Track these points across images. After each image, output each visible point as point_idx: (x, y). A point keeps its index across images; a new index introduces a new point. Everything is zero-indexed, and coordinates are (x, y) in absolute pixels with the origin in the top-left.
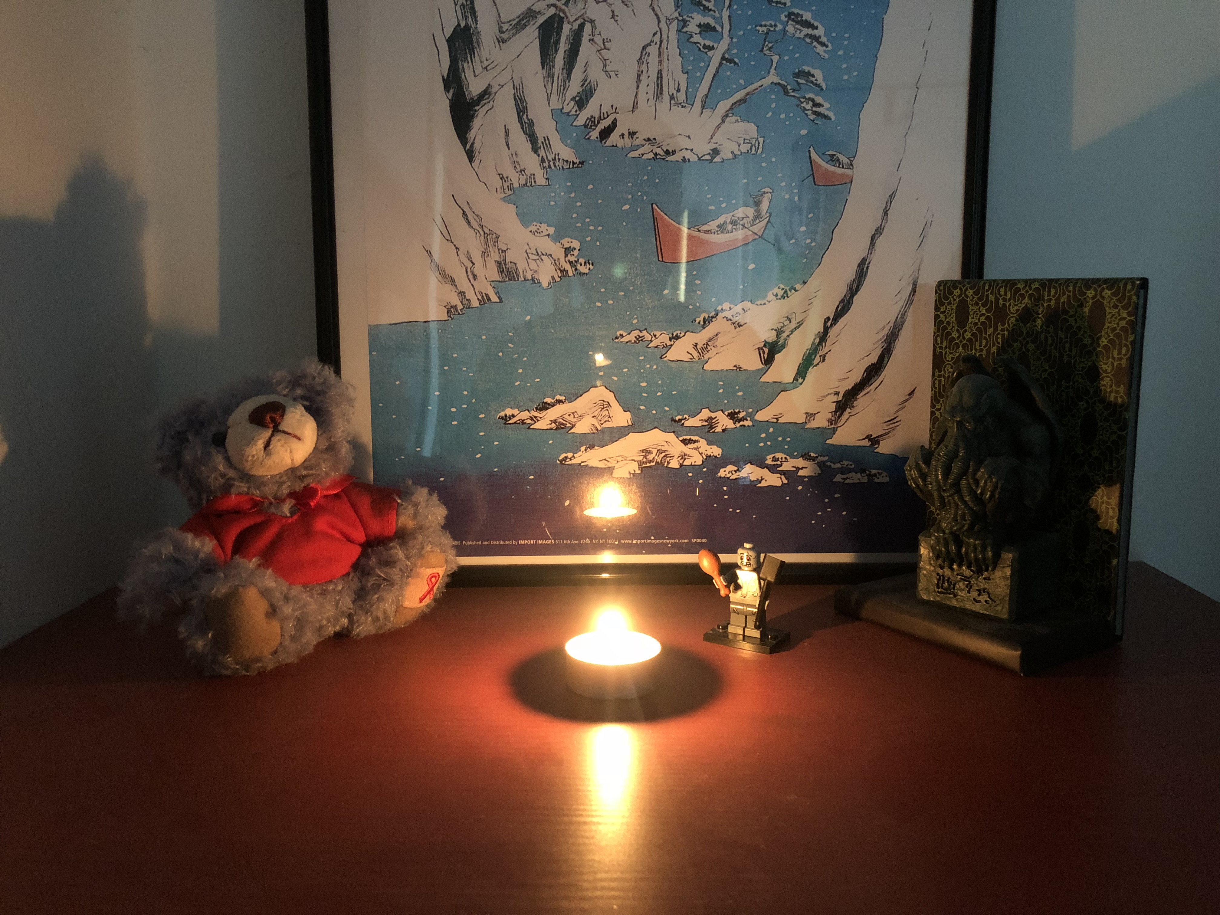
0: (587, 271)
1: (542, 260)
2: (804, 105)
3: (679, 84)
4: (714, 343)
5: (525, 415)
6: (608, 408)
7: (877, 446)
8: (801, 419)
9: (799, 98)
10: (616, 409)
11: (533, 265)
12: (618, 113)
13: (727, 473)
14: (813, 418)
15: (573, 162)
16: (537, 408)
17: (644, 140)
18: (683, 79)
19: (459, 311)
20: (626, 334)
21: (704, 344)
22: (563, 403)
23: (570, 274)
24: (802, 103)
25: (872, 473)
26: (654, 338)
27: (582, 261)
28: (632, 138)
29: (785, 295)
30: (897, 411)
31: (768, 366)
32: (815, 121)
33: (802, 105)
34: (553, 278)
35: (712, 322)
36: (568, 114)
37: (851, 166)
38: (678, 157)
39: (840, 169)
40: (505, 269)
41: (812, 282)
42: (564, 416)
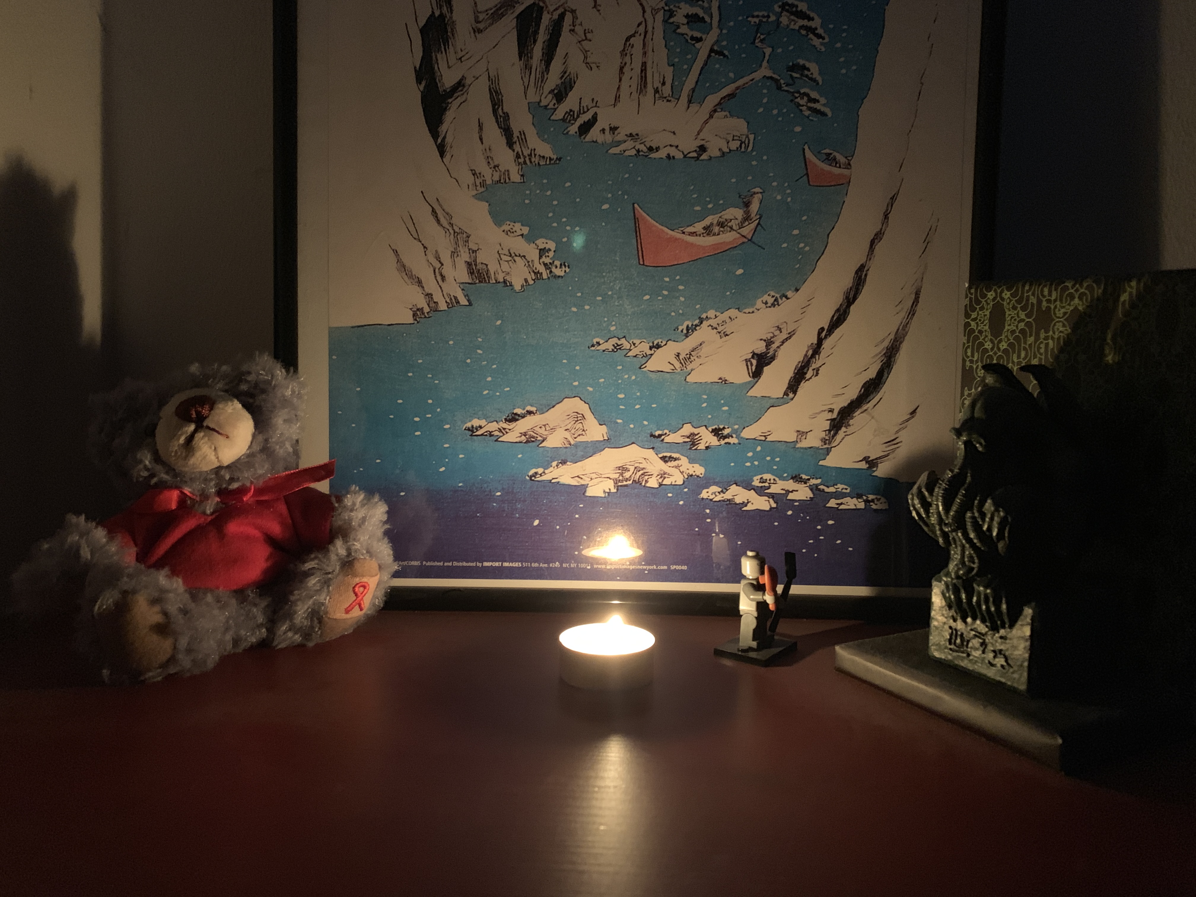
0: (562, 274)
1: (515, 261)
2: (798, 100)
3: (664, 77)
4: (698, 353)
5: (493, 427)
6: (582, 421)
7: (875, 469)
8: (791, 437)
9: (793, 93)
10: (591, 422)
11: (505, 267)
12: (598, 107)
13: (709, 494)
14: (804, 437)
15: (550, 157)
16: (506, 419)
17: (626, 135)
18: (669, 72)
19: (426, 314)
20: (603, 341)
21: (687, 354)
22: (534, 414)
23: (545, 276)
24: (796, 98)
25: (870, 499)
26: (633, 347)
27: (558, 263)
28: (614, 134)
29: (776, 303)
30: (897, 432)
31: (756, 379)
32: (810, 118)
33: (796, 100)
34: (526, 280)
35: (696, 330)
36: (546, 107)
37: (848, 166)
38: (662, 154)
39: (835, 168)
40: (475, 272)
41: (805, 289)
42: (534, 428)
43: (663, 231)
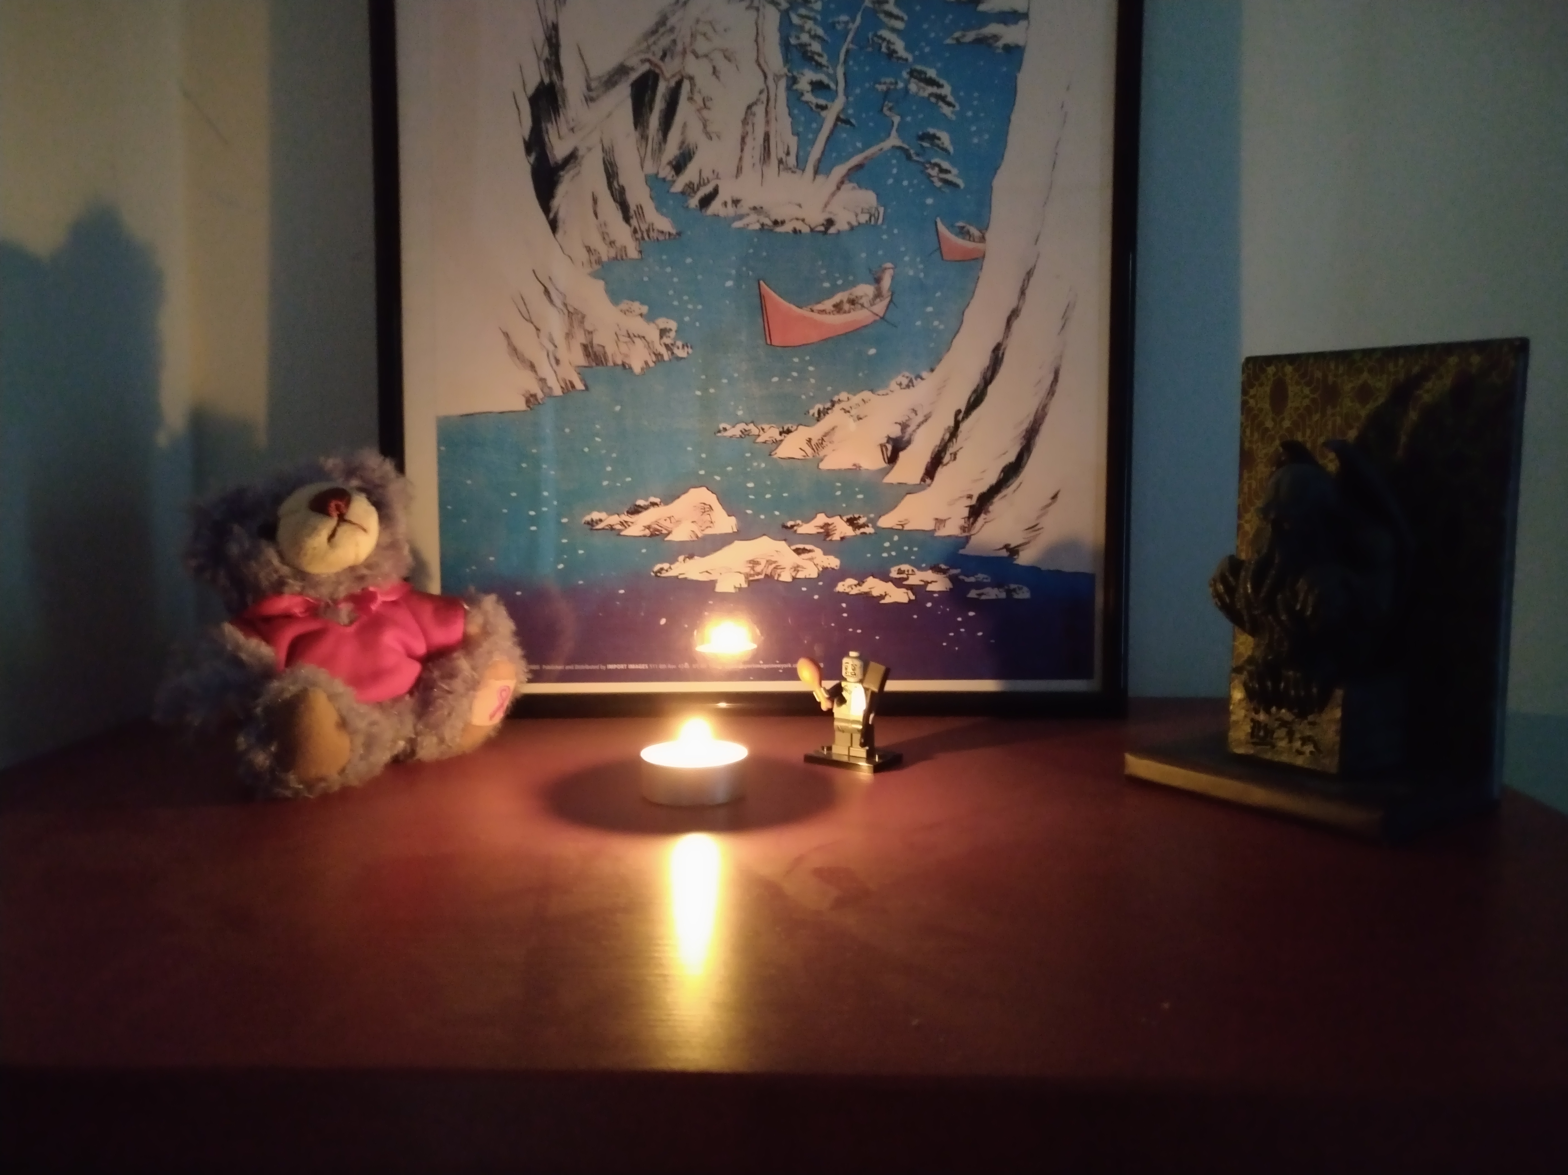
0: (685, 355)
1: (634, 342)
2: (930, 171)
3: (788, 147)
5: (614, 520)
6: (710, 513)
7: (1016, 557)
8: (929, 525)
9: (923, 164)
10: (719, 512)
12: (720, 179)
13: (846, 587)
14: (943, 525)
15: (669, 232)
16: (627, 512)
17: (749, 208)
18: (793, 142)
19: (540, 400)
20: (730, 427)
21: (819, 440)
22: (658, 505)
23: (666, 358)
24: (927, 168)
26: (762, 432)
27: (679, 343)
28: (736, 206)
29: (910, 384)
30: (1039, 517)
31: (891, 465)
33: (927, 171)
34: (646, 363)
35: (828, 413)
36: (664, 179)
37: (983, 239)
38: (788, 228)
39: (969, 242)
40: (592, 353)
41: (940, 369)
42: (659, 521)
43: (790, 308)
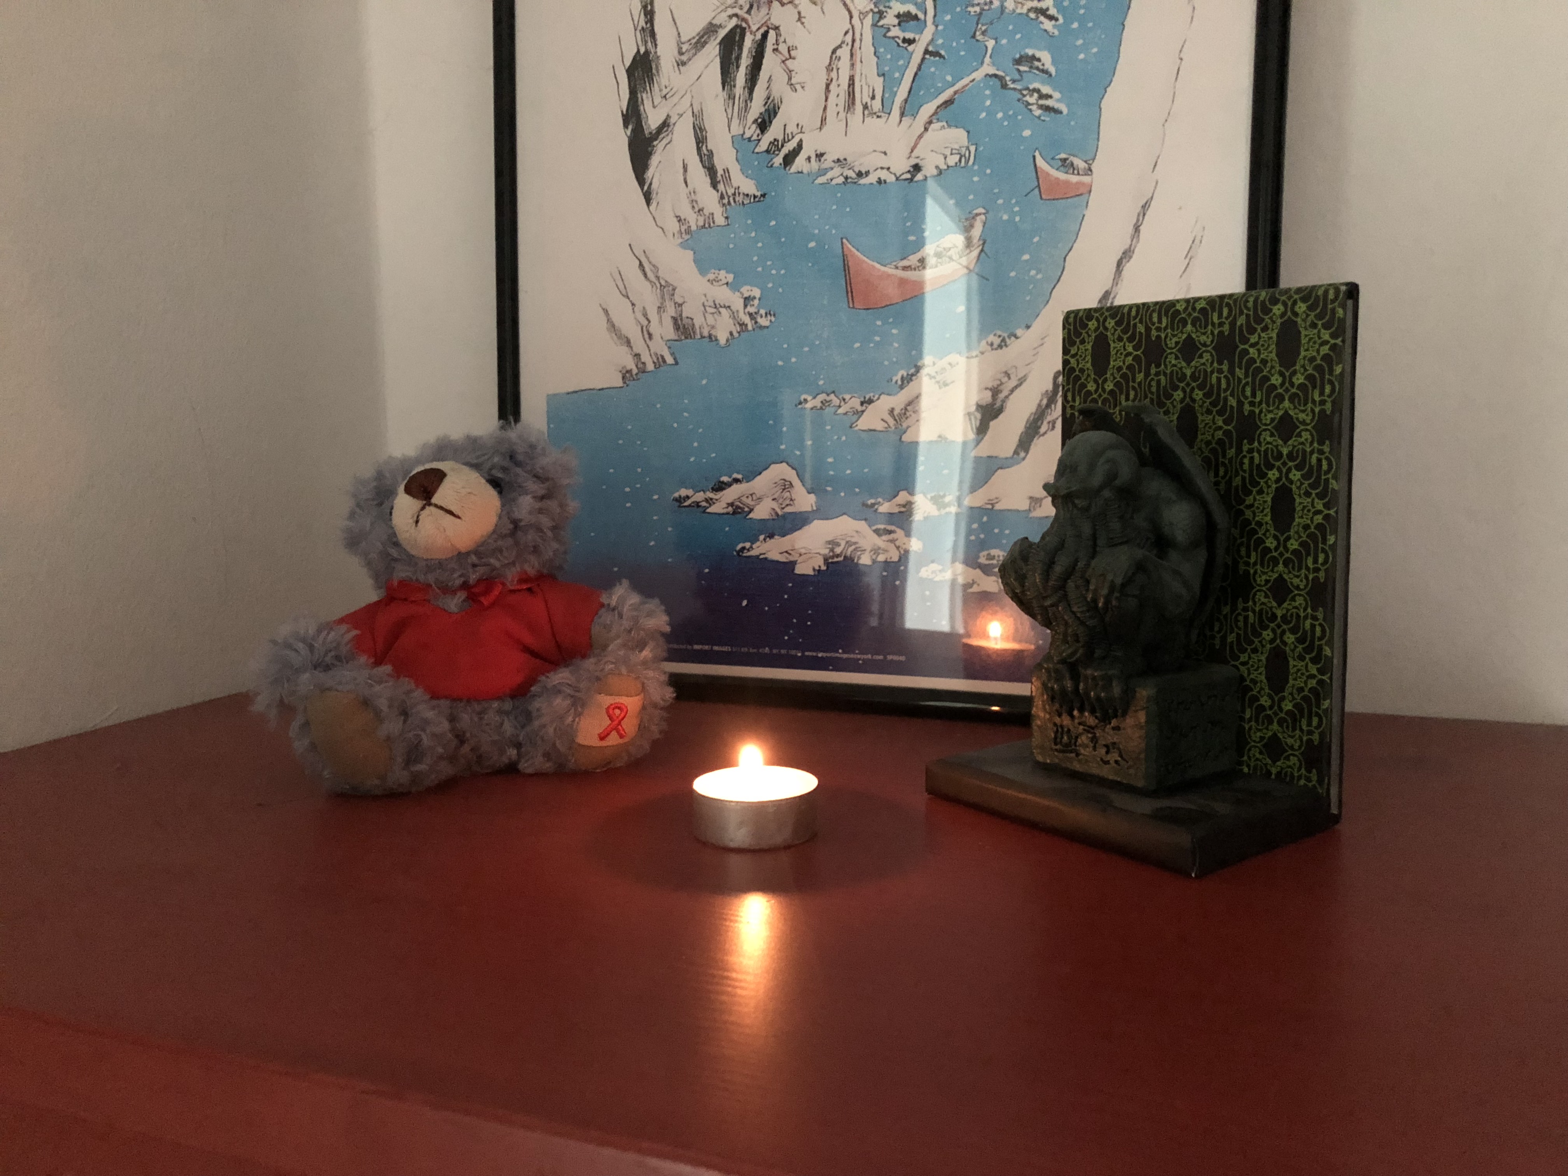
0: (767, 323)
2: (1028, 98)
3: (874, 90)
4: (914, 407)
5: (700, 497)
6: (790, 489)
8: (1024, 505)
9: (1020, 90)
10: (799, 490)
11: (710, 319)
12: (804, 132)
15: (754, 195)
16: (712, 489)
18: (878, 84)
19: (634, 376)
20: (811, 398)
21: (902, 409)
22: (741, 482)
23: (750, 327)
24: (1025, 96)
26: (843, 403)
27: (762, 312)
28: (820, 161)
29: (1003, 344)
31: (981, 436)
32: (1042, 118)
34: (731, 334)
35: (912, 380)
36: (749, 139)
37: (1089, 171)
38: (872, 179)
39: (1074, 176)
40: (681, 326)
41: (1037, 325)
42: (741, 498)
43: (873, 267)
